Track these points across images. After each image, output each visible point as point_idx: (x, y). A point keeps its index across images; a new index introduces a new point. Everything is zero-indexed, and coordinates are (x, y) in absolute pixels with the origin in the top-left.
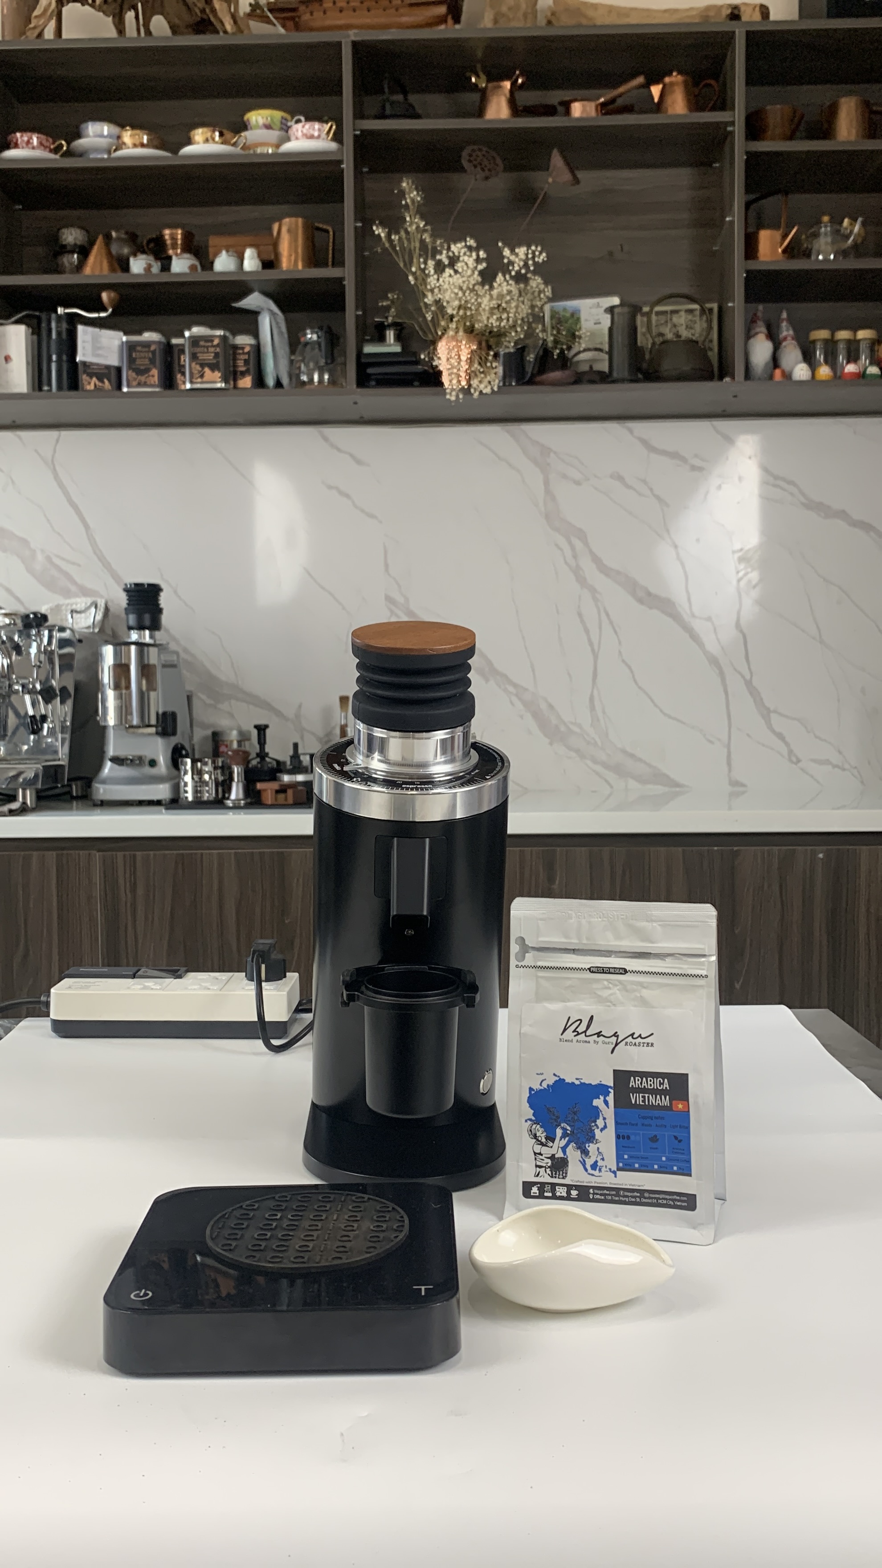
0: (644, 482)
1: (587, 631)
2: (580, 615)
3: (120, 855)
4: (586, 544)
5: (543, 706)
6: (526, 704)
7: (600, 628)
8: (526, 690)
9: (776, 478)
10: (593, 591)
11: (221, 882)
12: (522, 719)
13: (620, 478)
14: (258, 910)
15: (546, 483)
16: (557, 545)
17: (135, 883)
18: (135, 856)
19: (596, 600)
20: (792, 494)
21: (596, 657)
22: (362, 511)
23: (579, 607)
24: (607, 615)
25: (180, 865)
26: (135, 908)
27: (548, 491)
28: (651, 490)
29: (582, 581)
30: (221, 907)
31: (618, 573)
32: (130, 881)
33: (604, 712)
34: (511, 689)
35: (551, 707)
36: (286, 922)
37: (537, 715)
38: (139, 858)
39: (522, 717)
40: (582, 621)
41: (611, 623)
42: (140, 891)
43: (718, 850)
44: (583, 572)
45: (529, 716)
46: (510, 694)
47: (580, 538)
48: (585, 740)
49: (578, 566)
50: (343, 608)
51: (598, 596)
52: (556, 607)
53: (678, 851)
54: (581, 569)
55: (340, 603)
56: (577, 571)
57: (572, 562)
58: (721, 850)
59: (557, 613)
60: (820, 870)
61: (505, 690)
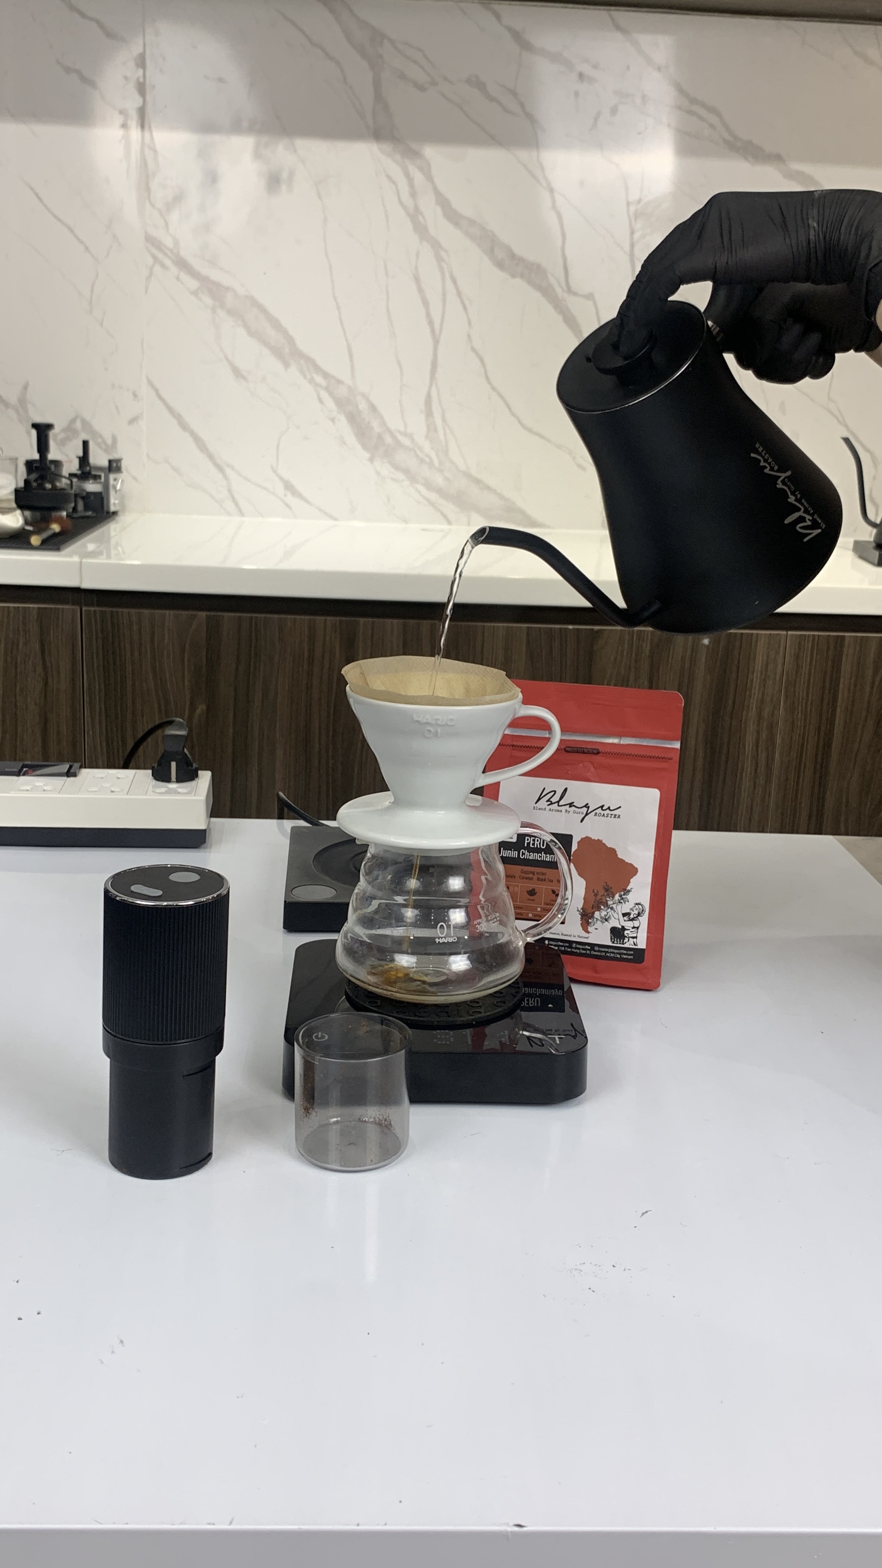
0: (514, 93)
1: (426, 303)
2: (417, 279)
4: (429, 178)
5: (363, 406)
6: (339, 402)
7: (444, 301)
8: (339, 382)
9: (693, 101)
10: (436, 246)
12: (334, 423)
13: (481, 86)
15: (377, 84)
16: (388, 176)
19: (439, 259)
20: (712, 126)
21: (436, 342)
23: (416, 268)
24: (454, 281)
27: (379, 97)
28: (522, 105)
29: (421, 230)
31: (472, 222)
33: (444, 420)
34: (319, 379)
35: (373, 408)
37: (353, 418)
39: (333, 420)
40: (420, 290)
41: (459, 294)
43: (574, 629)
44: (424, 217)
45: (342, 420)
46: (317, 385)
47: (421, 169)
48: (417, 456)
49: (416, 208)
50: (87, 248)
51: (443, 254)
52: (385, 265)
53: (520, 627)
54: (421, 214)
55: (81, 242)
56: (415, 216)
57: (410, 203)
58: (577, 629)
59: (387, 274)
60: (703, 660)
61: (311, 381)
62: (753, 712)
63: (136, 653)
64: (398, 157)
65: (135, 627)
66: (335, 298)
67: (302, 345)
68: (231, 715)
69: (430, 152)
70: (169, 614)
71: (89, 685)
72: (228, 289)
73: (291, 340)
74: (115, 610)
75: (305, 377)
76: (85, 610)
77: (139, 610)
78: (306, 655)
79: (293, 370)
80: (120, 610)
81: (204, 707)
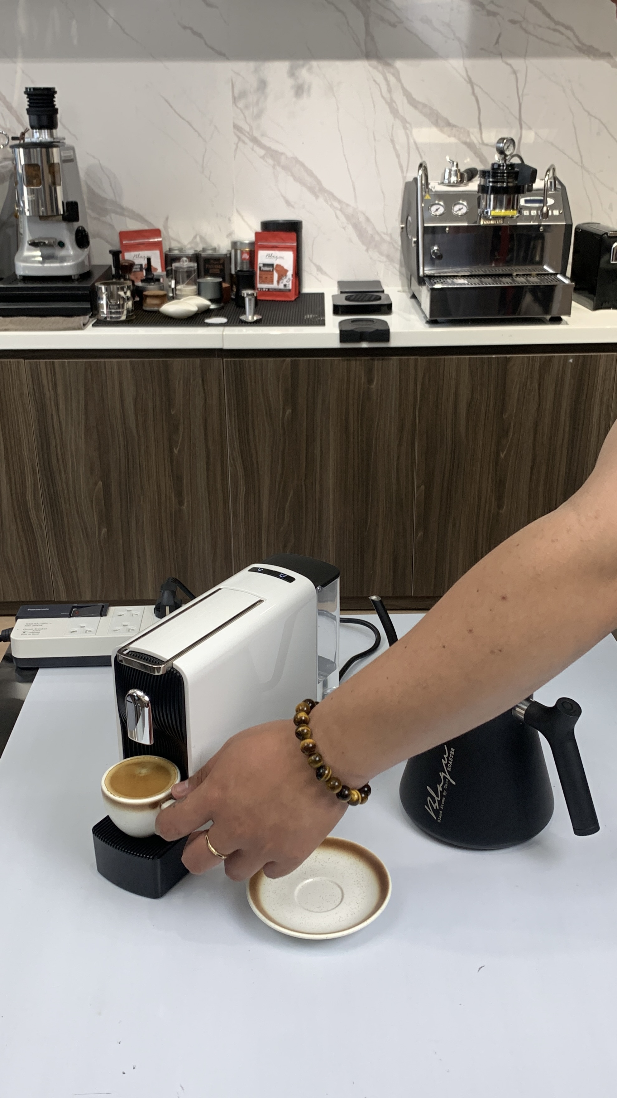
1: (398, 156)
2: (392, 141)
3: (42, 361)
4: (399, 80)
5: (362, 219)
6: (348, 217)
7: (409, 153)
8: (348, 205)
9: (556, 23)
10: (404, 121)
11: (121, 384)
12: (345, 229)
13: (428, 22)
14: (150, 405)
15: (367, 24)
16: (375, 81)
17: (56, 384)
18: (53, 363)
19: (405, 128)
20: (569, 40)
21: (404, 178)
22: (213, 49)
23: (392, 135)
24: (414, 141)
25: (89, 371)
26: (57, 402)
27: (368, 32)
28: (454, 32)
29: (394, 112)
30: (122, 401)
31: (425, 106)
32: (52, 381)
34: (336, 204)
35: (368, 219)
36: (173, 413)
37: (356, 226)
38: (57, 366)
39: (344, 228)
40: (394, 147)
41: (417, 149)
42: (60, 390)
43: (495, 357)
44: (396, 105)
45: (350, 228)
46: (335, 208)
47: (394, 75)
48: (394, 247)
49: (392, 99)
50: (199, 135)
51: (408, 125)
52: (374, 133)
53: (465, 358)
54: (395, 102)
55: (196, 131)
56: (391, 105)
57: (387, 96)
58: (498, 357)
59: (375, 140)
60: (569, 371)
61: (331, 206)
62: (598, 400)
63: (253, 383)
64: (380, 68)
65: (252, 368)
66: (344, 155)
67: (326, 185)
68: (305, 415)
69: (399, 64)
70: (271, 360)
71: (228, 401)
72: (282, 154)
73: (319, 182)
74: (241, 359)
75: (327, 203)
76: (226, 361)
77: (254, 359)
78: (346, 379)
79: (321, 200)
80: (244, 359)
81: (290, 411)
